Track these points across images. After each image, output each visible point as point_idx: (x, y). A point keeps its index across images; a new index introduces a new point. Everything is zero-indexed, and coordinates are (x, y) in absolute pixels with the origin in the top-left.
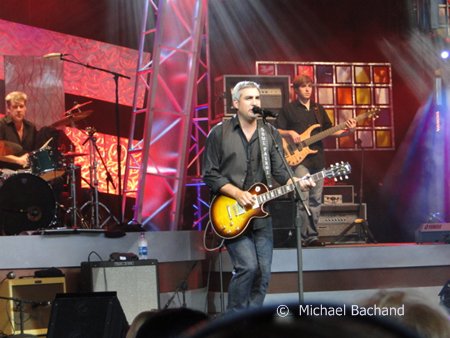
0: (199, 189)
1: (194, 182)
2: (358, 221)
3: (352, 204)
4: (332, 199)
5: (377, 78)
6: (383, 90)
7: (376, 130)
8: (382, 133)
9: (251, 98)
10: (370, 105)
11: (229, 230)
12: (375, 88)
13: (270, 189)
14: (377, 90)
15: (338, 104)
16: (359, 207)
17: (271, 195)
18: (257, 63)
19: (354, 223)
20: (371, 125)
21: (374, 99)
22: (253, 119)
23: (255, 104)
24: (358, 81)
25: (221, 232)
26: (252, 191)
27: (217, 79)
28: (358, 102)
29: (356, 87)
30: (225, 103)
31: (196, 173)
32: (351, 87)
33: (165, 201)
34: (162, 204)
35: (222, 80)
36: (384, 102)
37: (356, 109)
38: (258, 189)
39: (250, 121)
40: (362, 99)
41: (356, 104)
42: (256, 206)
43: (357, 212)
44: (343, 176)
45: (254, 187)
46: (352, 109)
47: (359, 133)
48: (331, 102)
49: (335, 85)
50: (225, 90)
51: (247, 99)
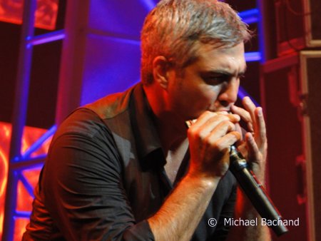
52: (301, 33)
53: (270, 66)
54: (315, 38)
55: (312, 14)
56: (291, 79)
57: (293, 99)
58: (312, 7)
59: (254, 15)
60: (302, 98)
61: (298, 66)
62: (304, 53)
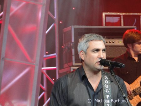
9: (98, 50)
18: (104, 14)
30: (73, 53)
50: (73, 41)
51: (94, 51)
54: (76, 63)
55: (75, 55)
62: (72, 67)
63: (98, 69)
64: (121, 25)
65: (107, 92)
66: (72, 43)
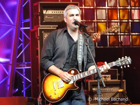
0: (24, 71)
1: (21, 67)
2: (121, 90)
3: (117, 80)
4: (104, 77)
5: (132, 4)
6: (136, 11)
7: (132, 35)
8: (135, 37)
9: (73, 15)
10: (128, 20)
11: (54, 97)
12: (131, 9)
13: (80, 72)
14: (133, 10)
15: (108, 19)
16: (121, 82)
17: (81, 76)
19: (118, 92)
20: (129, 32)
21: (130, 16)
22: (76, 29)
23: (75, 19)
24: (121, 5)
25: (49, 98)
26: (69, 72)
27: (35, 4)
28: (121, 18)
29: (120, 9)
30: (40, 19)
31: (22, 61)
32: (117, 9)
33: (3, 79)
34: (2, 80)
35: (38, 5)
36: (137, 18)
37: (120, 22)
38: (73, 72)
39: (74, 30)
40: (124, 16)
41: (120, 19)
42: (72, 82)
43: (120, 85)
44: (126, 65)
45: (71, 71)
46: (117, 22)
47: (122, 37)
48: (105, 18)
49: (107, 7)
50: (39, 11)
51: (71, 16)
52: (38, 24)
53: (32, 30)
54: (41, 25)
55: (41, 20)
56: (36, 33)
57: (36, 37)
58: (41, 19)
59: (29, 20)
60: (38, 37)
61: (37, 31)
62: (39, 28)
63: (75, 28)
64: (70, 2)
65: (80, 44)
66: (39, 13)
